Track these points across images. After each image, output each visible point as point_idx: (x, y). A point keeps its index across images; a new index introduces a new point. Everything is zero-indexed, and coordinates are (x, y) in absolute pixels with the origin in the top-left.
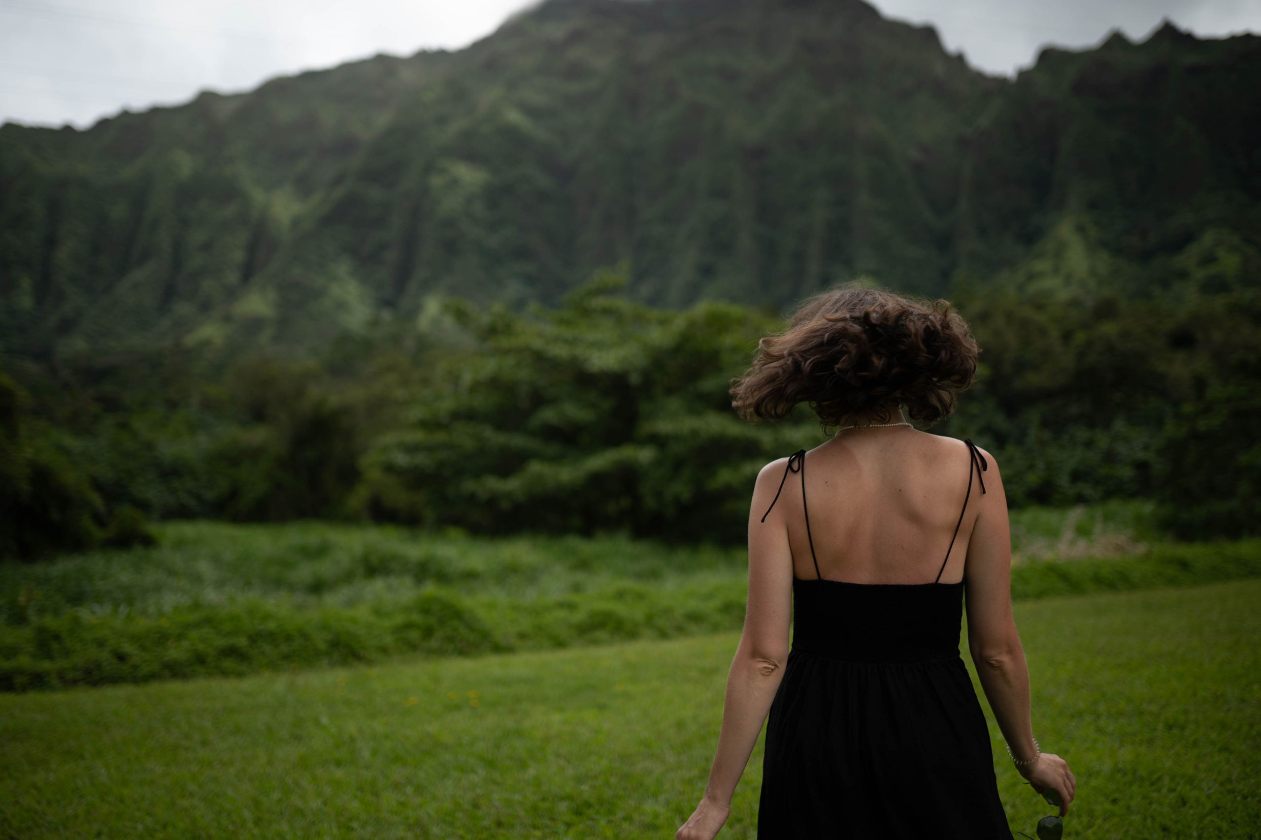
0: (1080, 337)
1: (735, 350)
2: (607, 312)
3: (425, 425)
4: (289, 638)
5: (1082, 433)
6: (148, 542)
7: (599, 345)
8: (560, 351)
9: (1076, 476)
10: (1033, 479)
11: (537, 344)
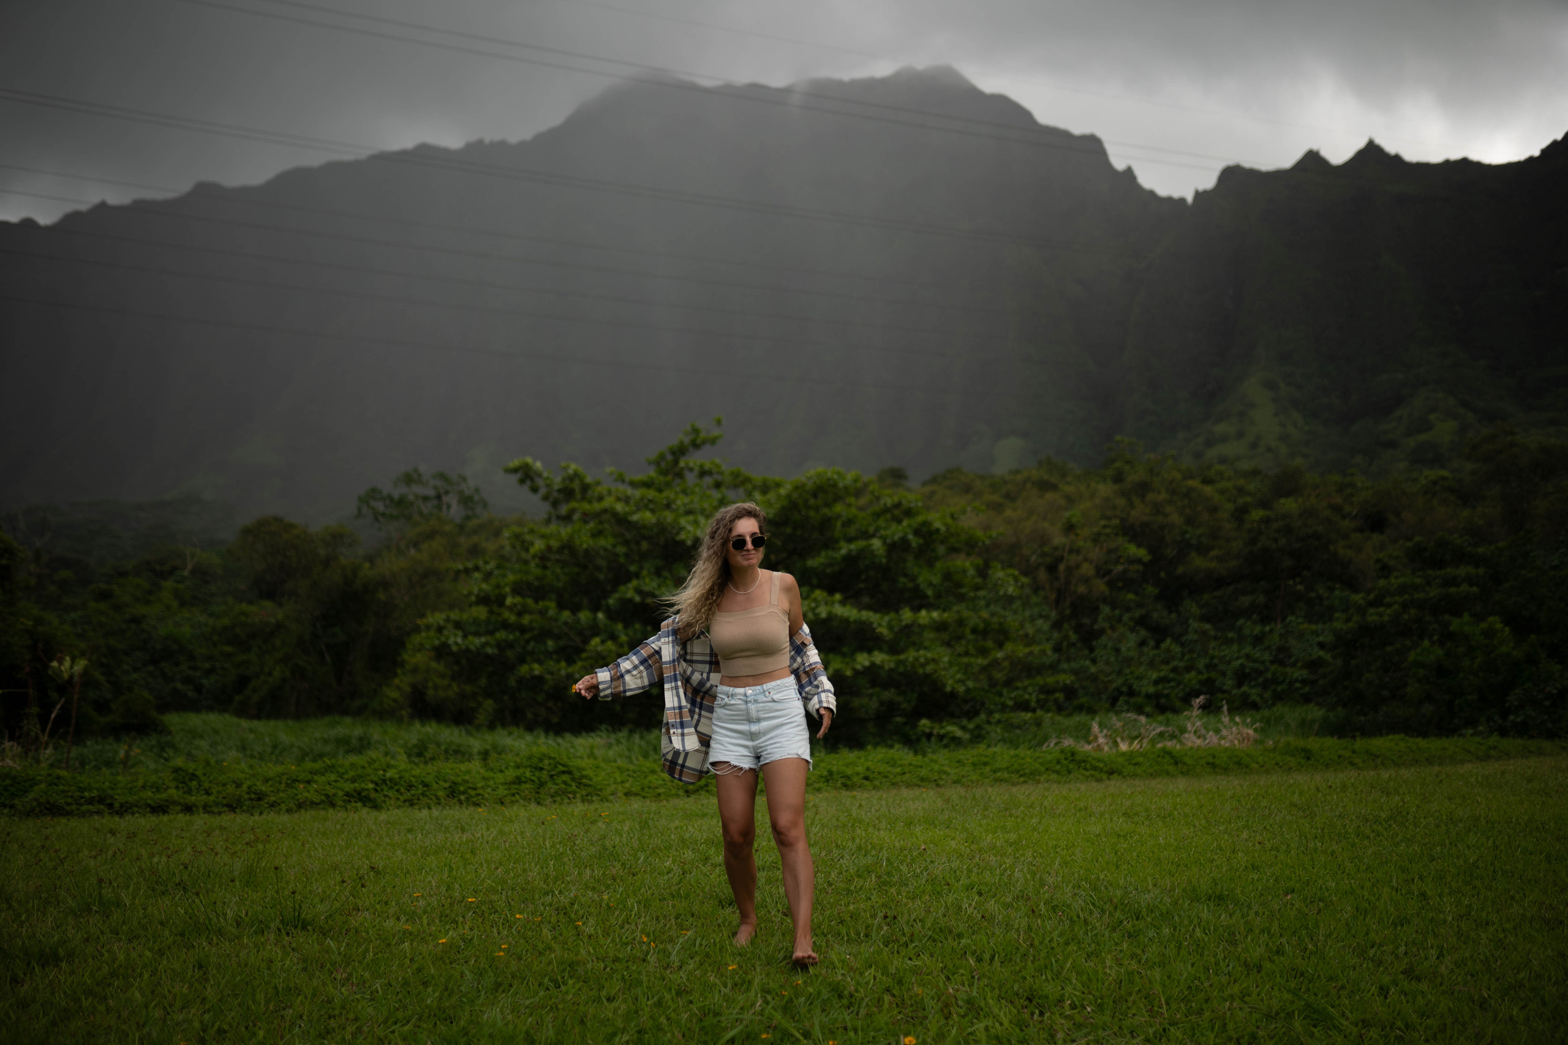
0: (1257, 514)
1: (849, 522)
2: (703, 473)
3: (484, 600)
4: (410, 786)
5: (1251, 627)
6: (164, 730)
7: (689, 512)
8: (647, 517)
9: (1242, 677)
10: (1191, 678)
11: (619, 507)
